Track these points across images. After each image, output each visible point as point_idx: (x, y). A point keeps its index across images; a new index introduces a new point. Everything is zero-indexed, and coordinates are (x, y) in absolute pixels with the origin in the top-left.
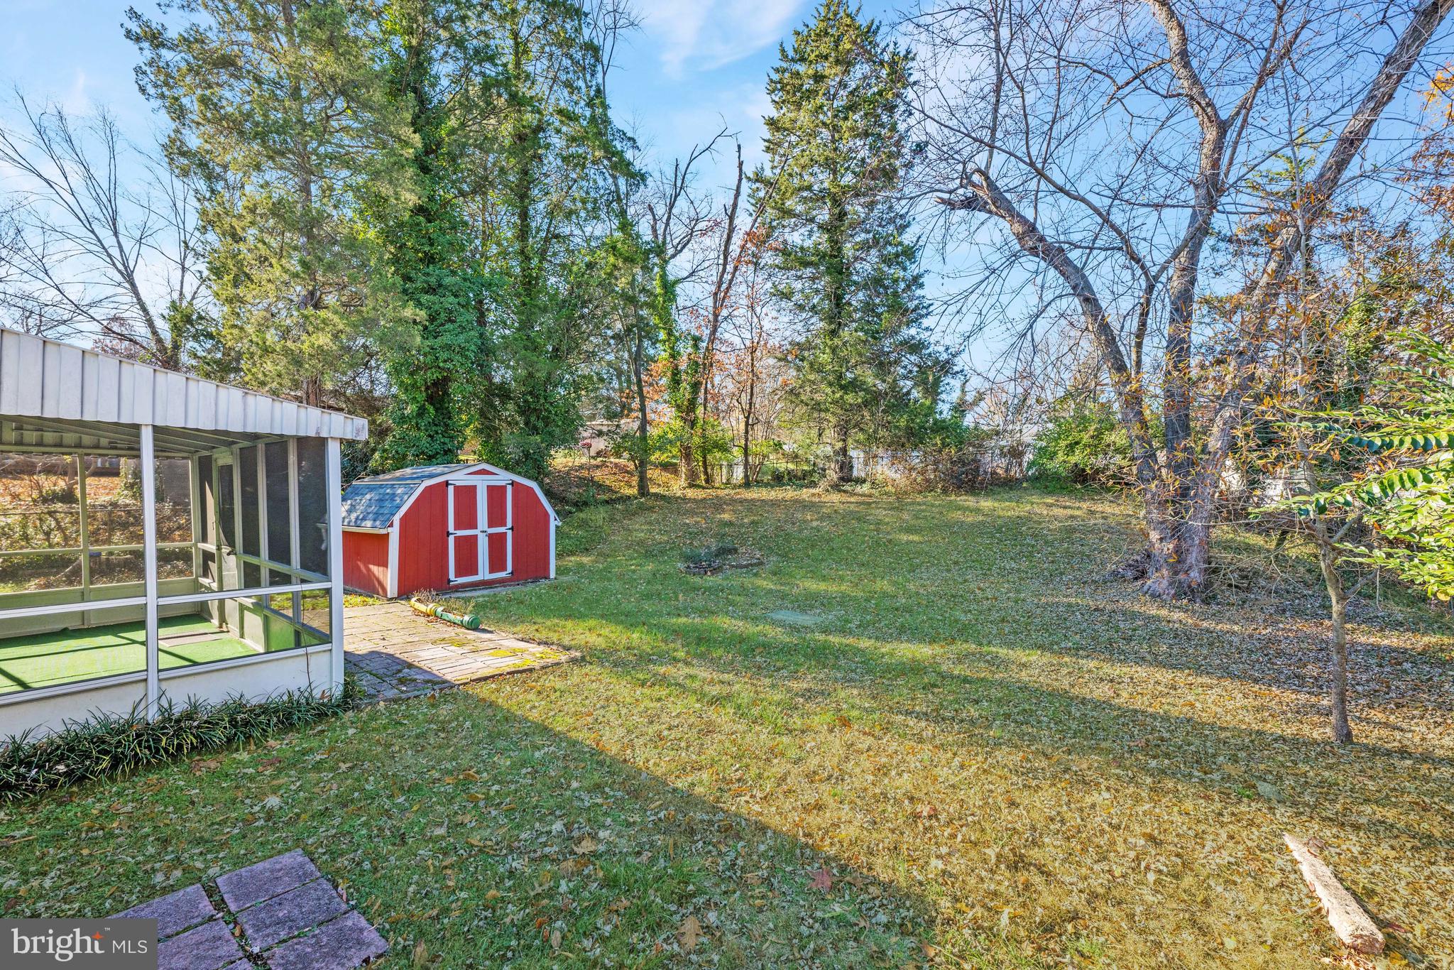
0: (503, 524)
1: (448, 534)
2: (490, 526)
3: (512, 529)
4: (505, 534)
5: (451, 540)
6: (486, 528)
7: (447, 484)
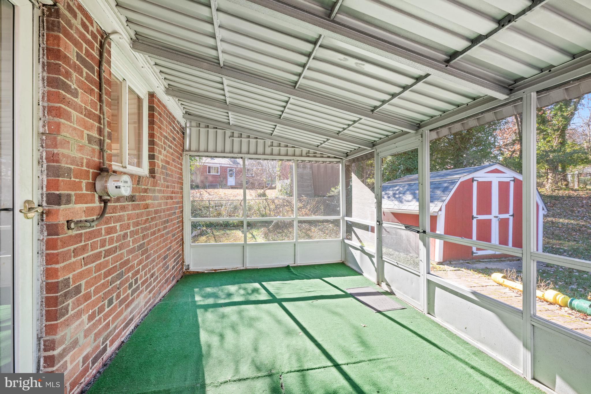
0: (507, 212)
1: (473, 218)
2: (500, 213)
3: (513, 215)
4: (508, 219)
5: (475, 222)
6: (497, 215)
7: (473, 180)
